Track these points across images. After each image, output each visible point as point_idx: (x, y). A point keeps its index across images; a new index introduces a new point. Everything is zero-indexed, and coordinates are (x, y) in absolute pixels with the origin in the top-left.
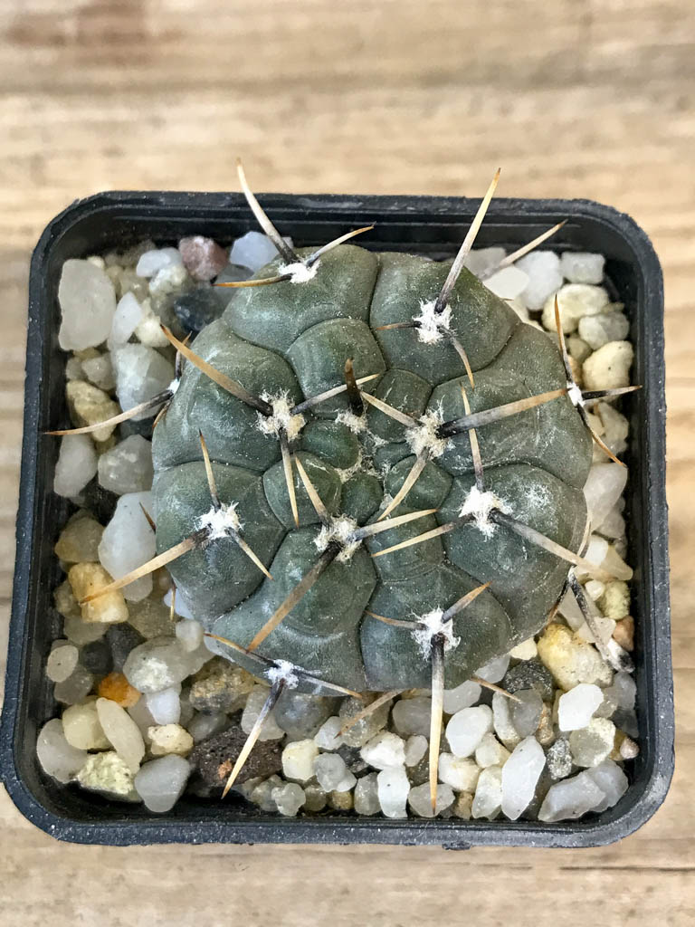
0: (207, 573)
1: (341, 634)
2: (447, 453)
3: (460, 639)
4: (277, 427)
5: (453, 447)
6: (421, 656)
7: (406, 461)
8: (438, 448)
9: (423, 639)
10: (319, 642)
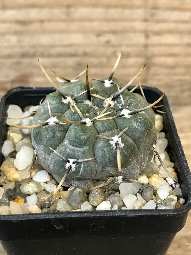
0: (48, 134)
1: (88, 147)
2: (115, 105)
3: (124, 144)
4: (68, 101)
5: (117, 102)
6: (113, 148)
7: (102, 109)
8: (113, 104)
9: (113, 143)
10: (82, 149)
